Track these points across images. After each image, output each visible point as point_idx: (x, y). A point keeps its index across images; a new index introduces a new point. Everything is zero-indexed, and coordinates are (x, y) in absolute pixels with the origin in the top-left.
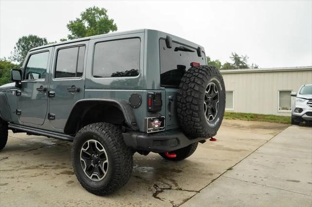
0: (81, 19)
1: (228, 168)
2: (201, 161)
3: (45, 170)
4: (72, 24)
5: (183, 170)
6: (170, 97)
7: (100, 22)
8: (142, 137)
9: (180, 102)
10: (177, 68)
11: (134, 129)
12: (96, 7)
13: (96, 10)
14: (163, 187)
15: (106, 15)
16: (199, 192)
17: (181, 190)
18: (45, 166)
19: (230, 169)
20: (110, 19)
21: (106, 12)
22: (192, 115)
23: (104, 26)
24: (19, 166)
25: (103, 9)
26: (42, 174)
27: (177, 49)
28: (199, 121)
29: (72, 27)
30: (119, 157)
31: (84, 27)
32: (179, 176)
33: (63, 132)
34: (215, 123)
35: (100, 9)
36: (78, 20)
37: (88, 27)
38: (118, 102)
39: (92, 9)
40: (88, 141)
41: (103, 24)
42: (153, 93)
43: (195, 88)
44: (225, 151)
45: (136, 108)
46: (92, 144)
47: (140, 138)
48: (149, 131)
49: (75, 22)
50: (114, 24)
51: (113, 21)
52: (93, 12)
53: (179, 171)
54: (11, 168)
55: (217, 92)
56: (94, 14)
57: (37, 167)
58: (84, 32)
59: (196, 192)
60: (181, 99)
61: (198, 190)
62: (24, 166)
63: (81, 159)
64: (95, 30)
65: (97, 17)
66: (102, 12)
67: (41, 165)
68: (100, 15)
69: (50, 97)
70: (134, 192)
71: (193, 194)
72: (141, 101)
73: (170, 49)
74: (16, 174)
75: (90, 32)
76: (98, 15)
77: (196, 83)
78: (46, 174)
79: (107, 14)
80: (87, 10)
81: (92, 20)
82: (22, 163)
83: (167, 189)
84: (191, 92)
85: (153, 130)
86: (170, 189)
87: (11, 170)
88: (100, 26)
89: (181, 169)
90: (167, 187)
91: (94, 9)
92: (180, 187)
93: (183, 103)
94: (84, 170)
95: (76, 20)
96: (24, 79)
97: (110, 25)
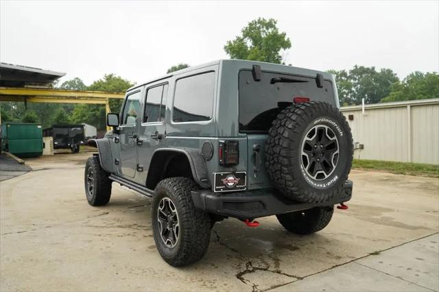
0: (242, 37)
1: (371, 252)
2: (339, 238)
3: (136, 231)
4: (230, 44)
5: (301, 247)
6: (255, 146)
7: (266, 39)
8: (210, 197)
9: (267, 152)
10: (277, 107)
11: (203, 186)
12: (261, 19)
13: (262, 22)
14: (257, 266)
15: (275, 28)
16: (302, 279)
17: (279, 273)
18: (140, 226)
19: (376, 253)
20: (280, 32)
21: (275, 23)
22: (281, 171)
23: (272, 44)
24: (113, 224)
25: (271, 21)
26: (129, 235)
27: (273, 81)
28: (290, 179)
29: (230, 49)
30: (187, 221)
31: (246, 47)
32: (291, 254)
33: (145, 185)
34: (329, 184)
35: (268, 21)
36: (238, 38)
37: (251, 47)
38: (186, 153)
39: (256, 22)
40: (164, 199)
41: (271, 40)
42: (223, 141)
43: (284, 135)
44: (391, 227)
45: (208, 160)
46: (167, 202)
47: (208, 198)
48: (216, 190)
49: (234, 42)
50: (286, 39)
51: (285, 34)
52: (258, 25)
53: (296, 249)
54: (104, 225)
55: (335, 138)
56: (259, 28)
57: (130, 226)
58: (246, 54)
59: (298, 278)
60: (268, 148)
61: (302, 277)
62: (118, 224)
63: (159, 220)
64: (260, 49)
65: (264, 31)
66: (270, 24)
67: (135, 225)
68: (267, 29)
69: (138, 145)
70: (217, 267)
71: (292, 279)
72: (213, 152)
73: (258, 83)
74: (105, 231)
75: (253, 53)
76: (265, 29)
77: (287, 127)
78: (134, 236)
79: (277, 26)
80: (250, 24)
81: (256, 36)
82: (118, 220)
83: (261, 269)
84: (279, 139)
85: (224, 189)
86: (265, 270)
87: (102, 227)
88: (267, 43)
89: (299, 246)
90: (263, 266)
91: (260, 22)
92: (281, 268)
93: (270, 154)
94: (161, 234)
95: (235, 39)
96: (122, 124)
97: (280, 40)
